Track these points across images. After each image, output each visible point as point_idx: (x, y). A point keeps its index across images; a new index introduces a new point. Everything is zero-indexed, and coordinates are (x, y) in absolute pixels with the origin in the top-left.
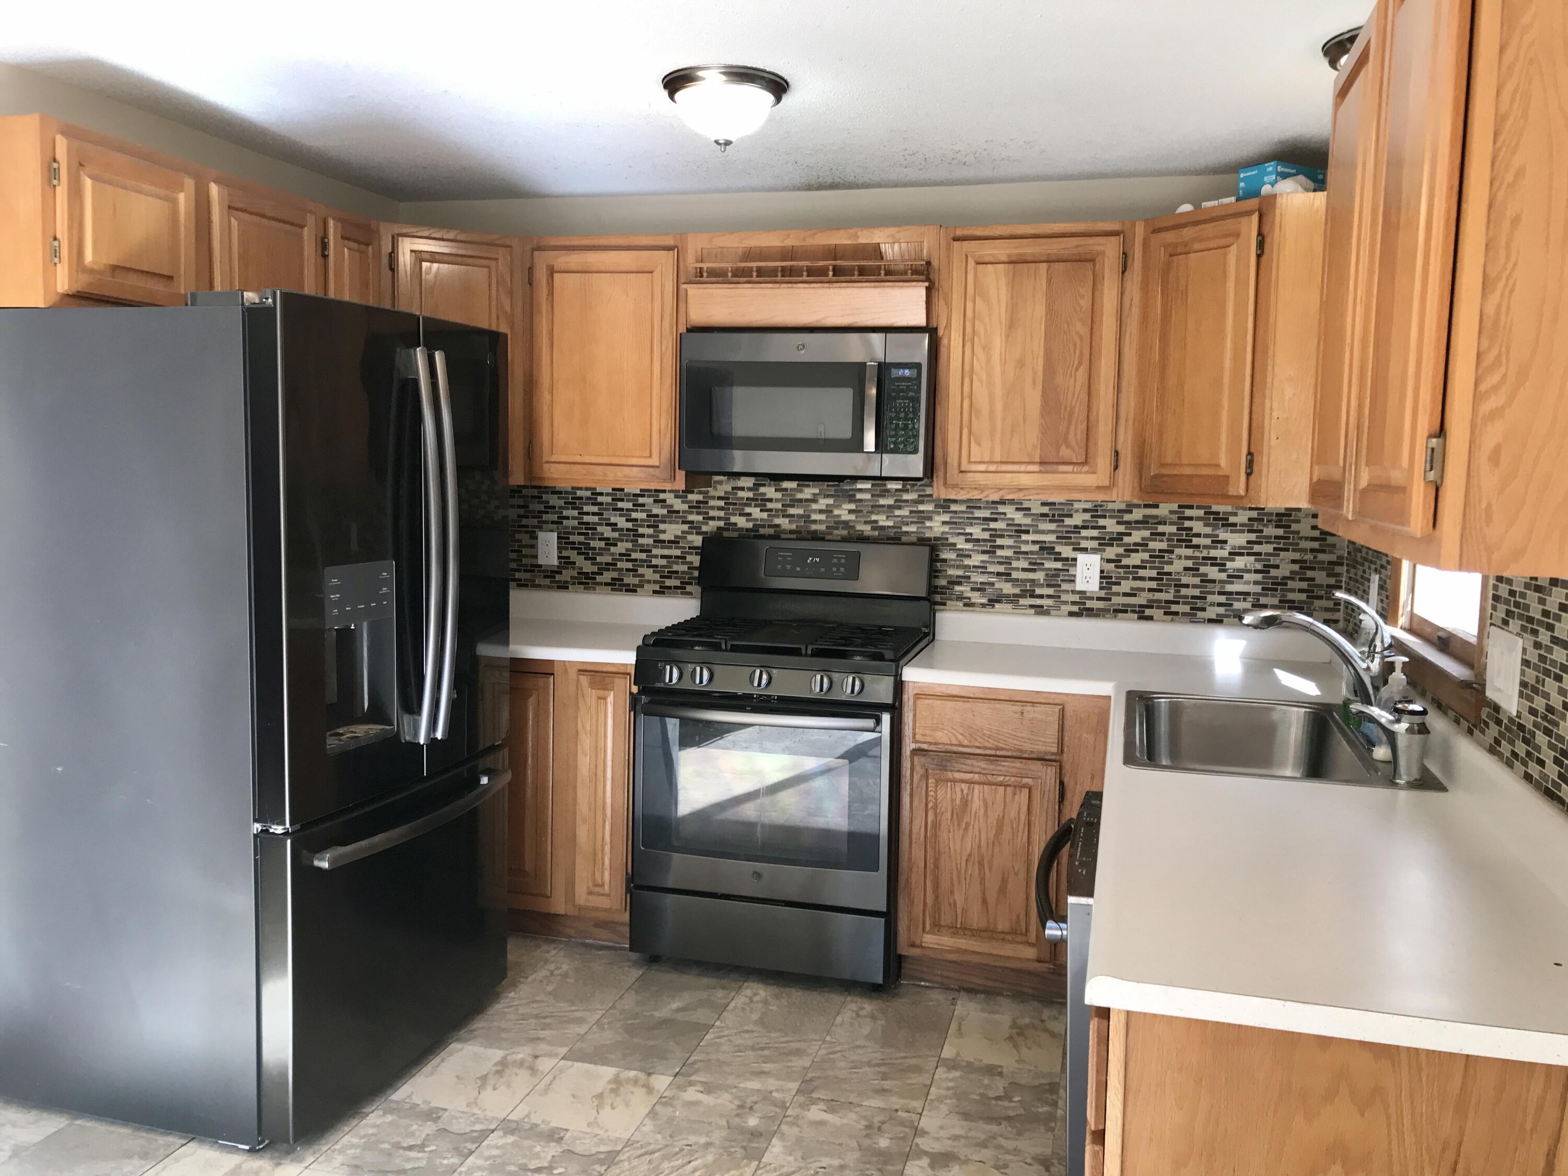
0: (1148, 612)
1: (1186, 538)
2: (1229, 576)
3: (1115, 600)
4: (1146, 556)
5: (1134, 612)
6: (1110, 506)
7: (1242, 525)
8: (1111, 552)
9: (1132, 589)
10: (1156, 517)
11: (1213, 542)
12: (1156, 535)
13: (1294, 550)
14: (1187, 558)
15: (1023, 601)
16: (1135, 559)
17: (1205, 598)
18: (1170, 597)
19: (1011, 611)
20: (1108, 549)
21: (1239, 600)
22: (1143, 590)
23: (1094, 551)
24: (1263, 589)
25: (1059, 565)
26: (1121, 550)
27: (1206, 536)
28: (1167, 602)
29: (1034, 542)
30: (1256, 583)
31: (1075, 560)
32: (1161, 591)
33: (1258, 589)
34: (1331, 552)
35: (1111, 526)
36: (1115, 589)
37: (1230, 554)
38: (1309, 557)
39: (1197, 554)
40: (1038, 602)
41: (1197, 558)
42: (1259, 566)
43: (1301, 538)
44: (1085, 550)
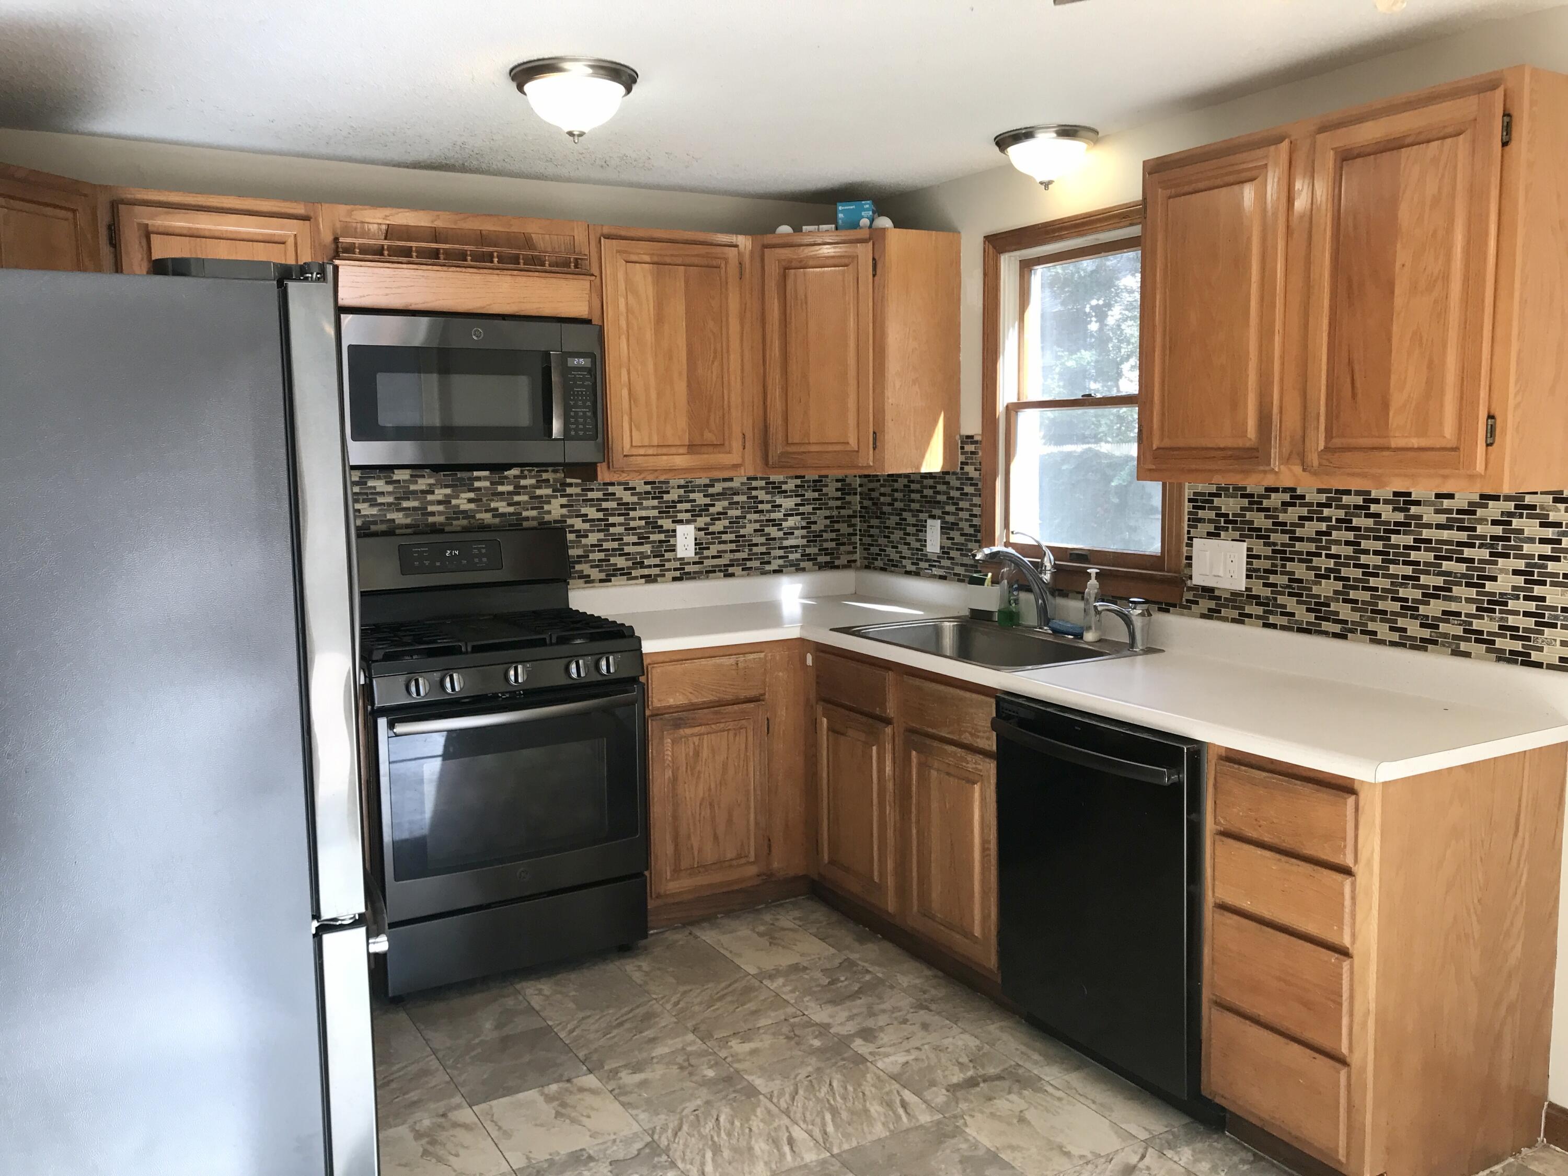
0: (731, 570)
1: (754, 505)
2: (785, 534)
3: (707, 563)
4: (726, 523)
5: (720, 571)
6: (698, 482)
7: (791, 491)
8: (702, 521)
9: (718, 552)
10: (731, 489)
11: (773, 506)
12: (733, 504)
13: (826, 509)
14: (756, 521)
15: (634, 573)
16: (719, 526)
17: (769, 553)
18: (745, 555)
19: (625, 582)
20: (699, 519)
21: (792, 552)
22: (725, 552)
23: (688, 522)
24: (808, 541)
25: (662, 537)
26: (708, 519)
27: (768, 502)
28: (744, 559)
29: (641, 518)
30: (803, 537)
31: (674, 531)
32: (738, 551)
33: (804, 541)
34: (850, 508)
35: (699, 498)
36: (706, 553)
37: (785, 515)
38: (835, 513)
39: (763, 518)
40: (646, 572)
41: (762, 521)
42: (804, 524)
43: (829, 499)
44: (681, 522)
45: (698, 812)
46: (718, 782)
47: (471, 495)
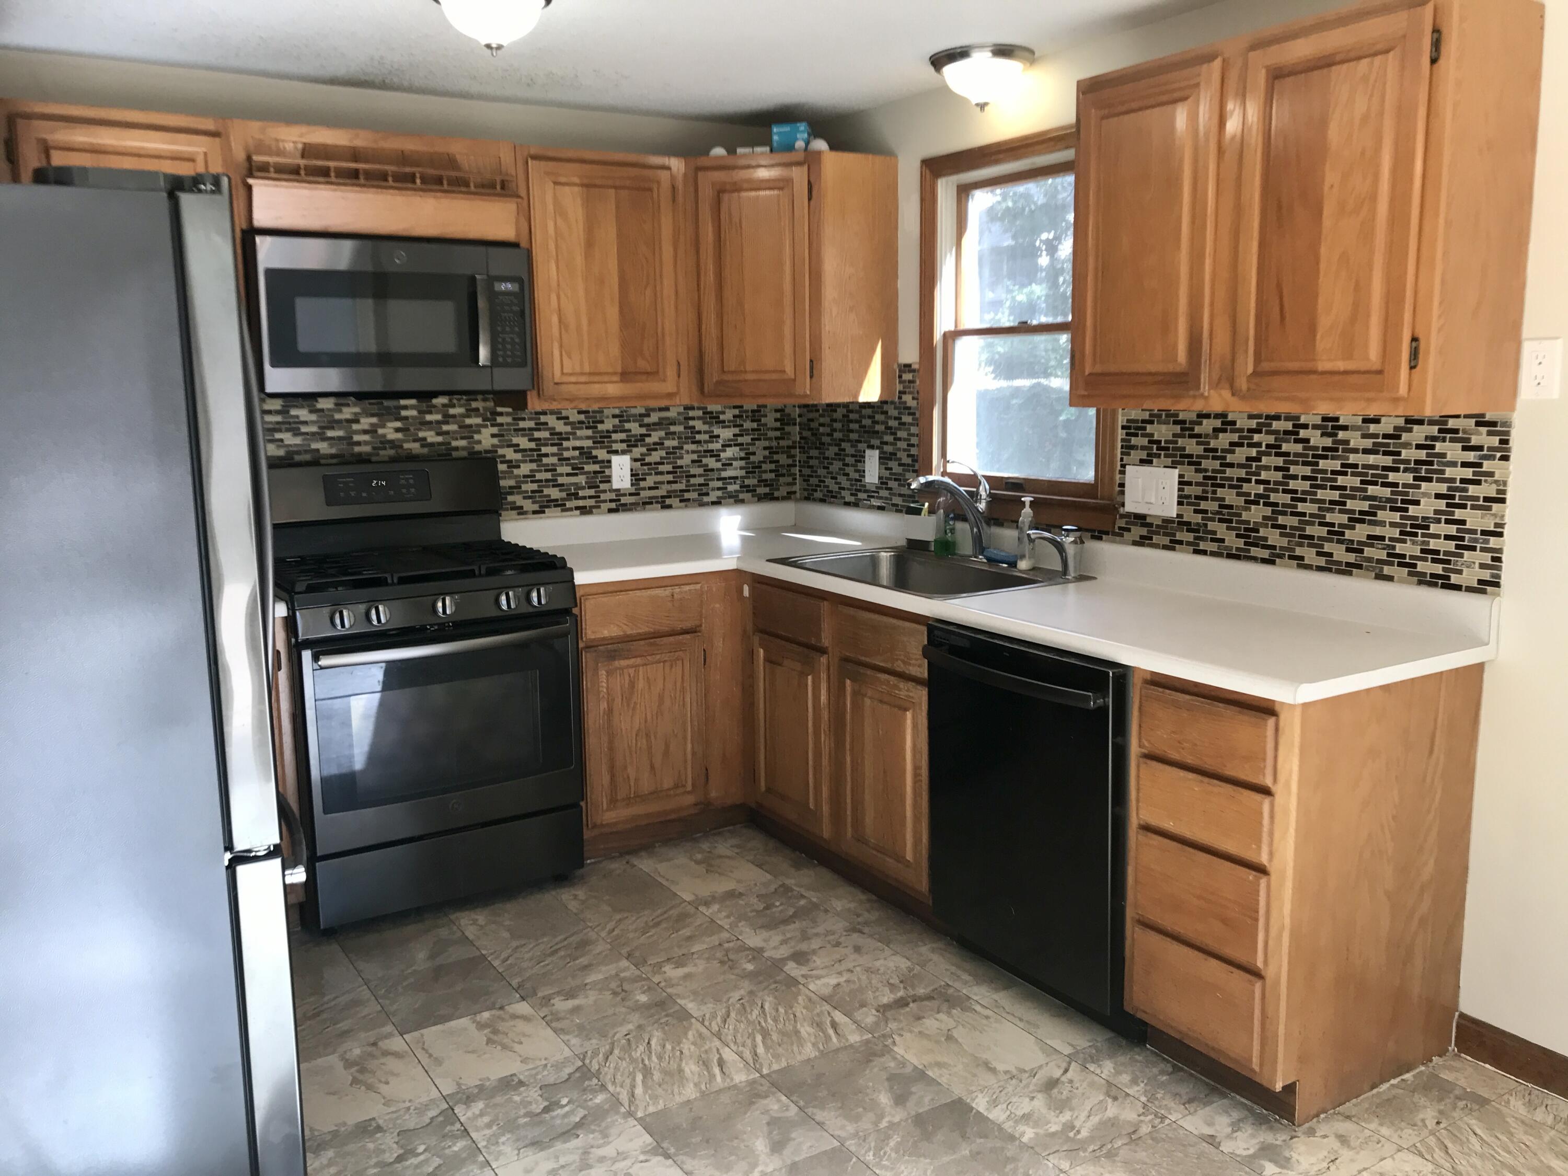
0: (668, 501)
1: (691, 435)
2: (723, 465)
3: (645, 494)
4: (663, 453)
5: (657, 502)
6: (633, 411)
7: (729, 421)
8: (638, 451)
9: (655, 483)
10: (668, 418)
11: (710, 437)
12: (670, 435)
13: (765, 439)
14: (693, 452)
15: (569, 504)
16: (655, 457)
17: (708, 485)
18: (683, 486)
19: (559, 514)
20: (634, 450)
21: (731, 483)
22: (662, 483)
23: (624, 452)
24: (747, 473)
25: (597, 467)
26: (644, 450)
27: (705, 432)
28: (681, 491)
29: (574, 449)
30: (741, 468)
31: (609, 462)
32: (676, 482)
33: (743, 473)
34: (788, 439)
35: (635, 428)
36: (642, 484)
37: (723, 446)
38: (774, 444)
39: (700, 448)
40: (581, 503)
41: (700, 452)
42: (743, 454)
43: (768, 429)
44: (616, 452)
45: (634, 745)
46: (654, 713)
47: (398, 424)
